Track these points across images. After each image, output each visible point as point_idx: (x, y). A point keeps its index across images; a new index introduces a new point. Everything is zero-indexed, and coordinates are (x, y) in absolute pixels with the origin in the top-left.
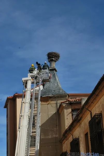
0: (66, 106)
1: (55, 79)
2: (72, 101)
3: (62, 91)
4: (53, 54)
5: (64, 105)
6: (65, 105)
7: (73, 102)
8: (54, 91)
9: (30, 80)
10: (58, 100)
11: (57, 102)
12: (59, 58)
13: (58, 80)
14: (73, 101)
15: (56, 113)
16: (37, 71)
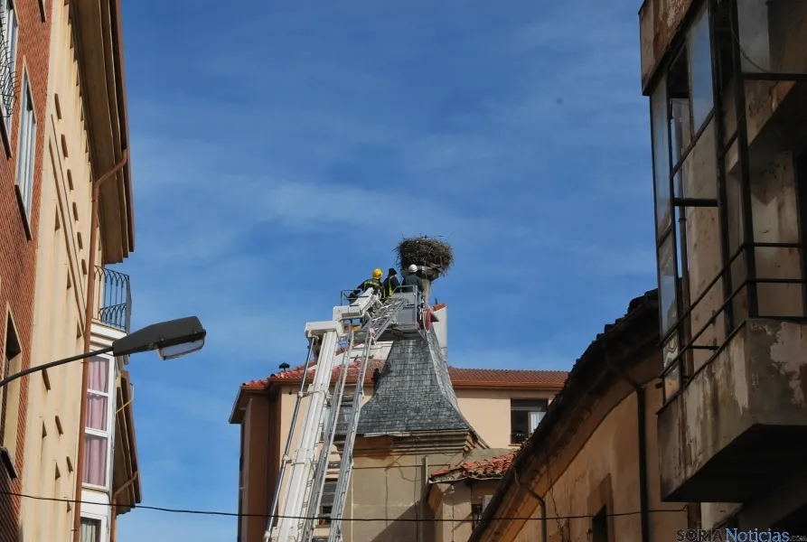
0: (449, 489)
1: (427, 358)
2: (475, 474)
3: (448, 413)
4: (424, 249)
5: (444, 487)
6: (447, 486)
7: (480, 476)
8: (418, 410)
9: (334, 330)
10: (428, 453)
11: (424, 460)
12: (446, 264)
13: (435, 363)
14: (481, 472)
15: (415, 508)
16: (372, 298)
